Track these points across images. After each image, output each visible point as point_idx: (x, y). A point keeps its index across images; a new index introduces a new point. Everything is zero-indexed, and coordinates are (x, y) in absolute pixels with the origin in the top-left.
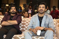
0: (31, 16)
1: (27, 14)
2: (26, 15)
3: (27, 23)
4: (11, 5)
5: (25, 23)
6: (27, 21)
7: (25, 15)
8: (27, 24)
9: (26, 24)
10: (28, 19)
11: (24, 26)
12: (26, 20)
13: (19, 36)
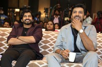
0: (58, 27)
1: (51, 24)
2: (50, 27)
3: (52, 39)
4: (24, 10)
5: (48, 39)
6: (52, 37)
7: (48, 26)
8: (51, 42)
9: (49, 42)
10: (53, 33)
11: (47, 45)
12: (49, 35)
13: (39, 63)
